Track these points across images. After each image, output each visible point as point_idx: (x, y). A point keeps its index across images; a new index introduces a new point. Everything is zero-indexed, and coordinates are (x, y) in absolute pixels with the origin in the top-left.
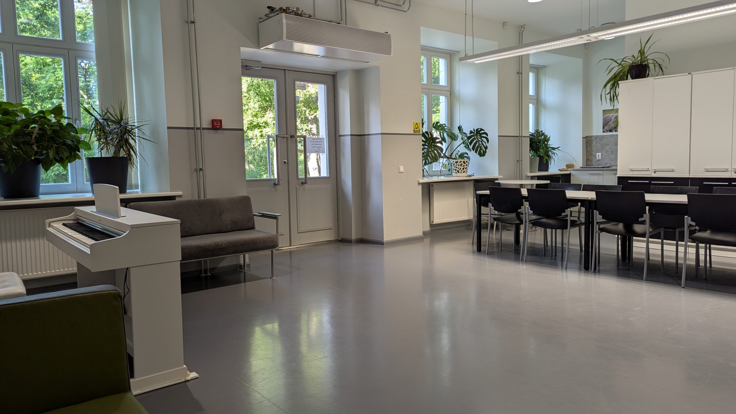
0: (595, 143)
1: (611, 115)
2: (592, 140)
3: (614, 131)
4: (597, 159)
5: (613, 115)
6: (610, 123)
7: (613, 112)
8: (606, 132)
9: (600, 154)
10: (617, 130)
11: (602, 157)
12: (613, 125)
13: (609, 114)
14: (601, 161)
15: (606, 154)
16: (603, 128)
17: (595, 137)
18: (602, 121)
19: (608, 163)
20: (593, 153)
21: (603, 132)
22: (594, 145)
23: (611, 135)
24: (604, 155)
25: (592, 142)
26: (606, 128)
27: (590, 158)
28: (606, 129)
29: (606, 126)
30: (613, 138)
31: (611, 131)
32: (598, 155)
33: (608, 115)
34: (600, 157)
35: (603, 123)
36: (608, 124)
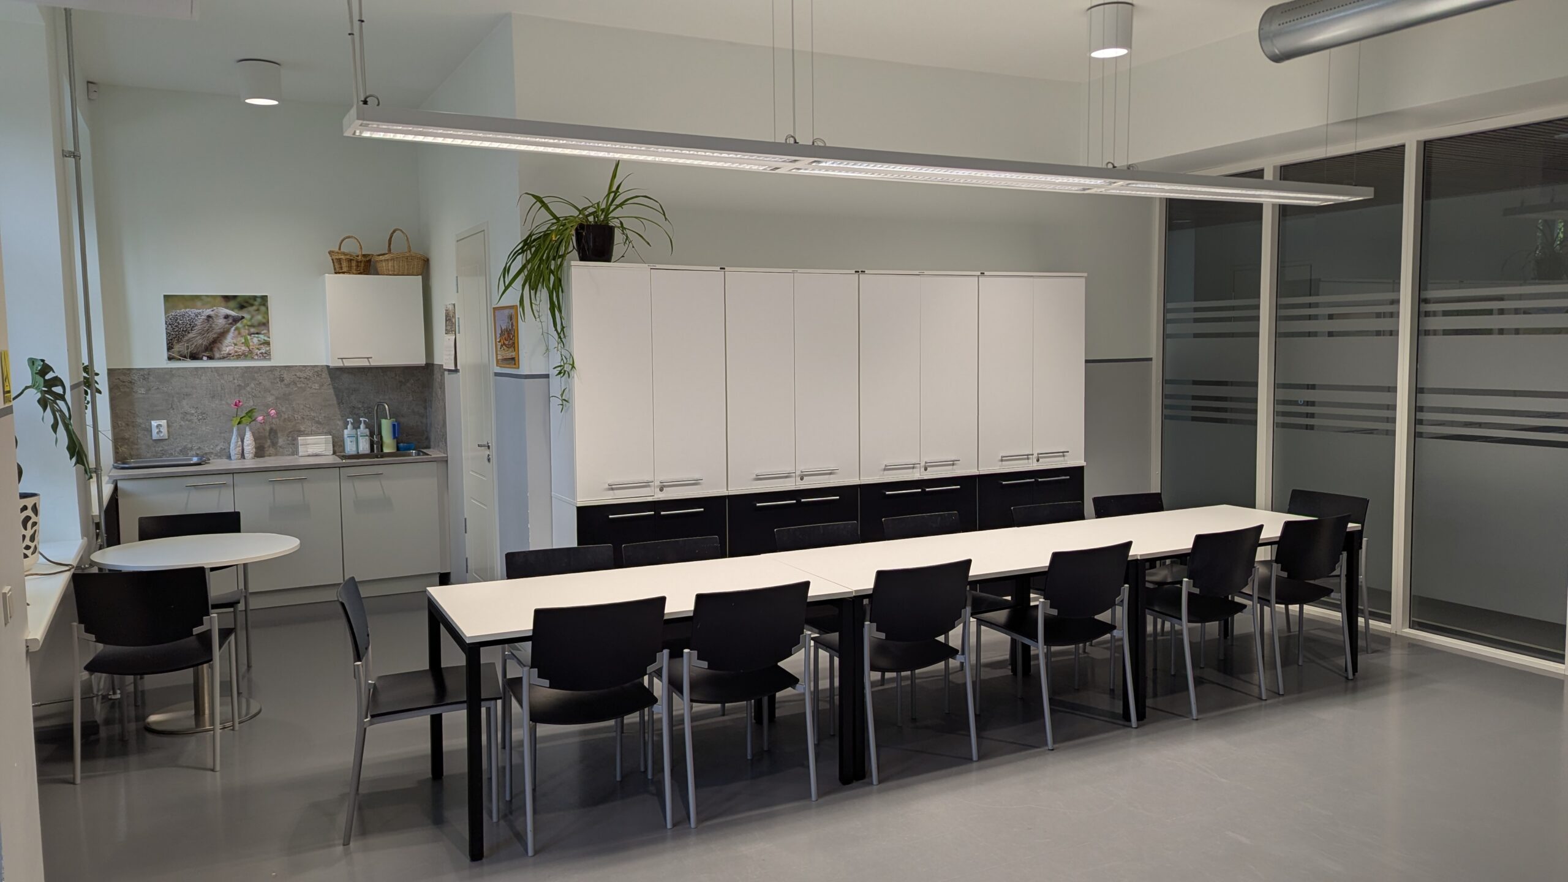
0: (143, 391)
1: (192, 311)
2: (131, 382)
3: (205, 358)
4: (154, 438)
5: (199, 314)
6: (191, 335)
7: (199, 304)
8: (180, 360)
9: (164, 422)
10: (214, 355)
11: (168, 431)
12: (200, 341)
13: (186, 308)
14: (166, 442)
15: (182, 423)
16: (169, 348)
17: (142, 373)
18: (164, 326)
19: (191, 449)
20: (139, 420)
21: (170, 358)
22: (141, 396)
23: (196, 369)
24: (175, 425)
25: (132, 388)
26: (177, 347)
27: (127, 436)
28: (179, 352)
29: (179, 342)
30: (203, 378)
31: (194, 357)
32: (158, 426)
33: (183, 310)
34: (164, 430)
35: (167, 333)
36: (186, 338)
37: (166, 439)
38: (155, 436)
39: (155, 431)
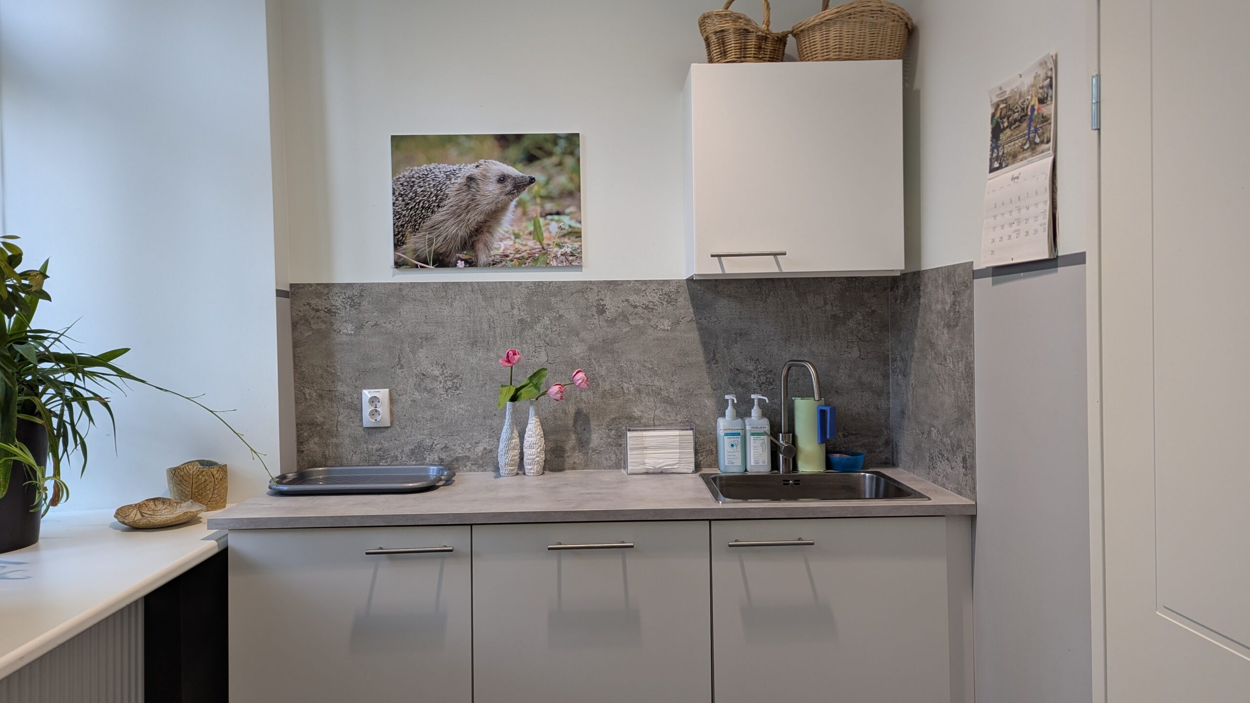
0: (349, 328)
1: (440, 169)
2: (329, 311)
3: (461, 264)
4: (365, 425)
5: (454, 173)
6: (437, 217)
7: (453, 152)
8: (417, 266)
9: (383, 394)
10: (476, 256)
11: (391, 412)
12: (454, 230)
13: (430, 161)
14: (387, 434)
15: (417, 395)
16: (398, 244)
17: (349, 293)
18: (390, 199)
19: (431, 448)
20: (341, 388)
21: (399, 264)
22: (344, 339)
23: (445, 285)
24: (404, 398)
25: (332, 324)
26: (413, 241)
27: (319, 418)
28: (415, 250)
29: (415, 230)
30: (456, 304)
31: (441, 261)
32: (373, 400)
33: (424, 167)
34: (384, 409)
35: (395, 213)
36: (428, 223)
37: (388, 427)
38: (368, 421)
39: (367, 409)
